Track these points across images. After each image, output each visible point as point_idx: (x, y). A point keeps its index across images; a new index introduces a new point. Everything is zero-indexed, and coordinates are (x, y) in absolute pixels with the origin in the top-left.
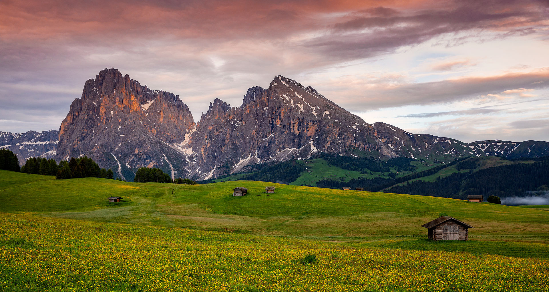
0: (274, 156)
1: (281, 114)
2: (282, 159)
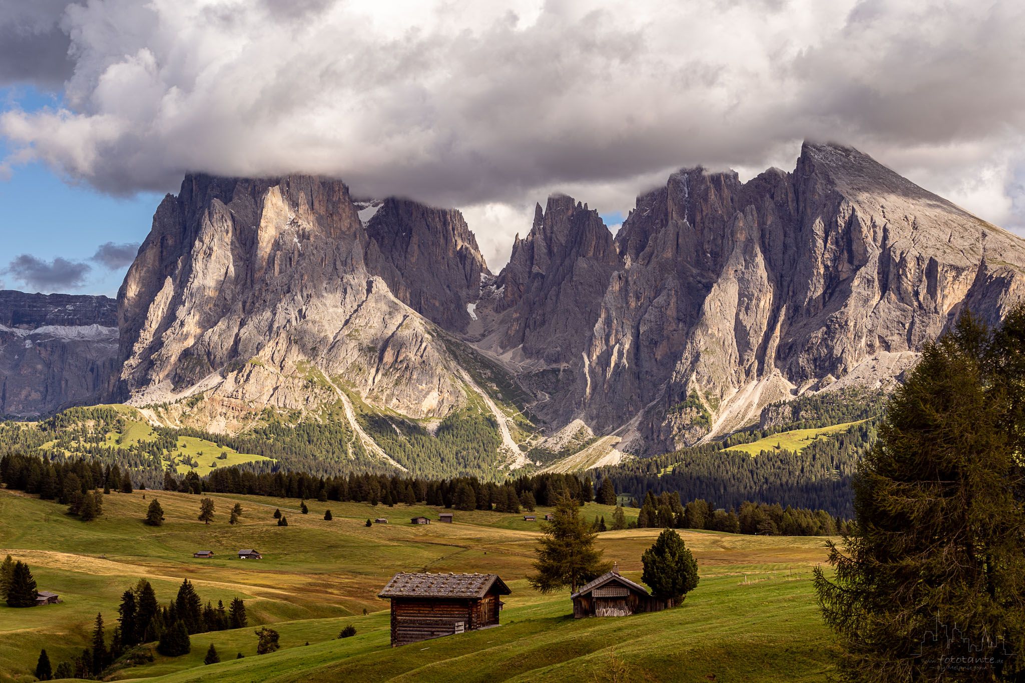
1: (854, 247)
2: (878, 384)
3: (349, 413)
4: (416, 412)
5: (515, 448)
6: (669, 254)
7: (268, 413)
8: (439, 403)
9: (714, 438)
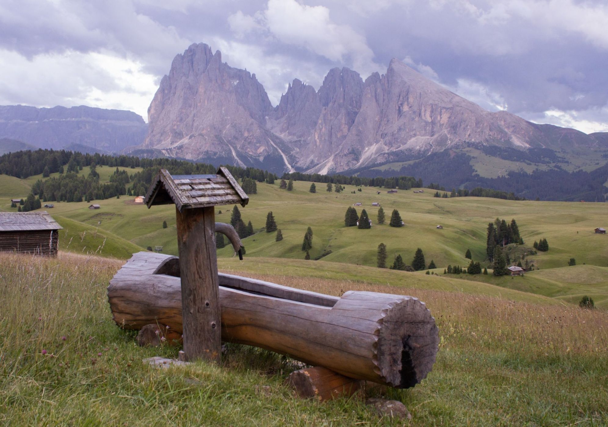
0: (405, 144)
1: (409, 100)
2: (418, 147)
3: (234, 154)
4: (255, 153)
5: (289, 166)
6: (342, 101)
7: (207, 152)
8: (263, 151)
9: (361, 165)
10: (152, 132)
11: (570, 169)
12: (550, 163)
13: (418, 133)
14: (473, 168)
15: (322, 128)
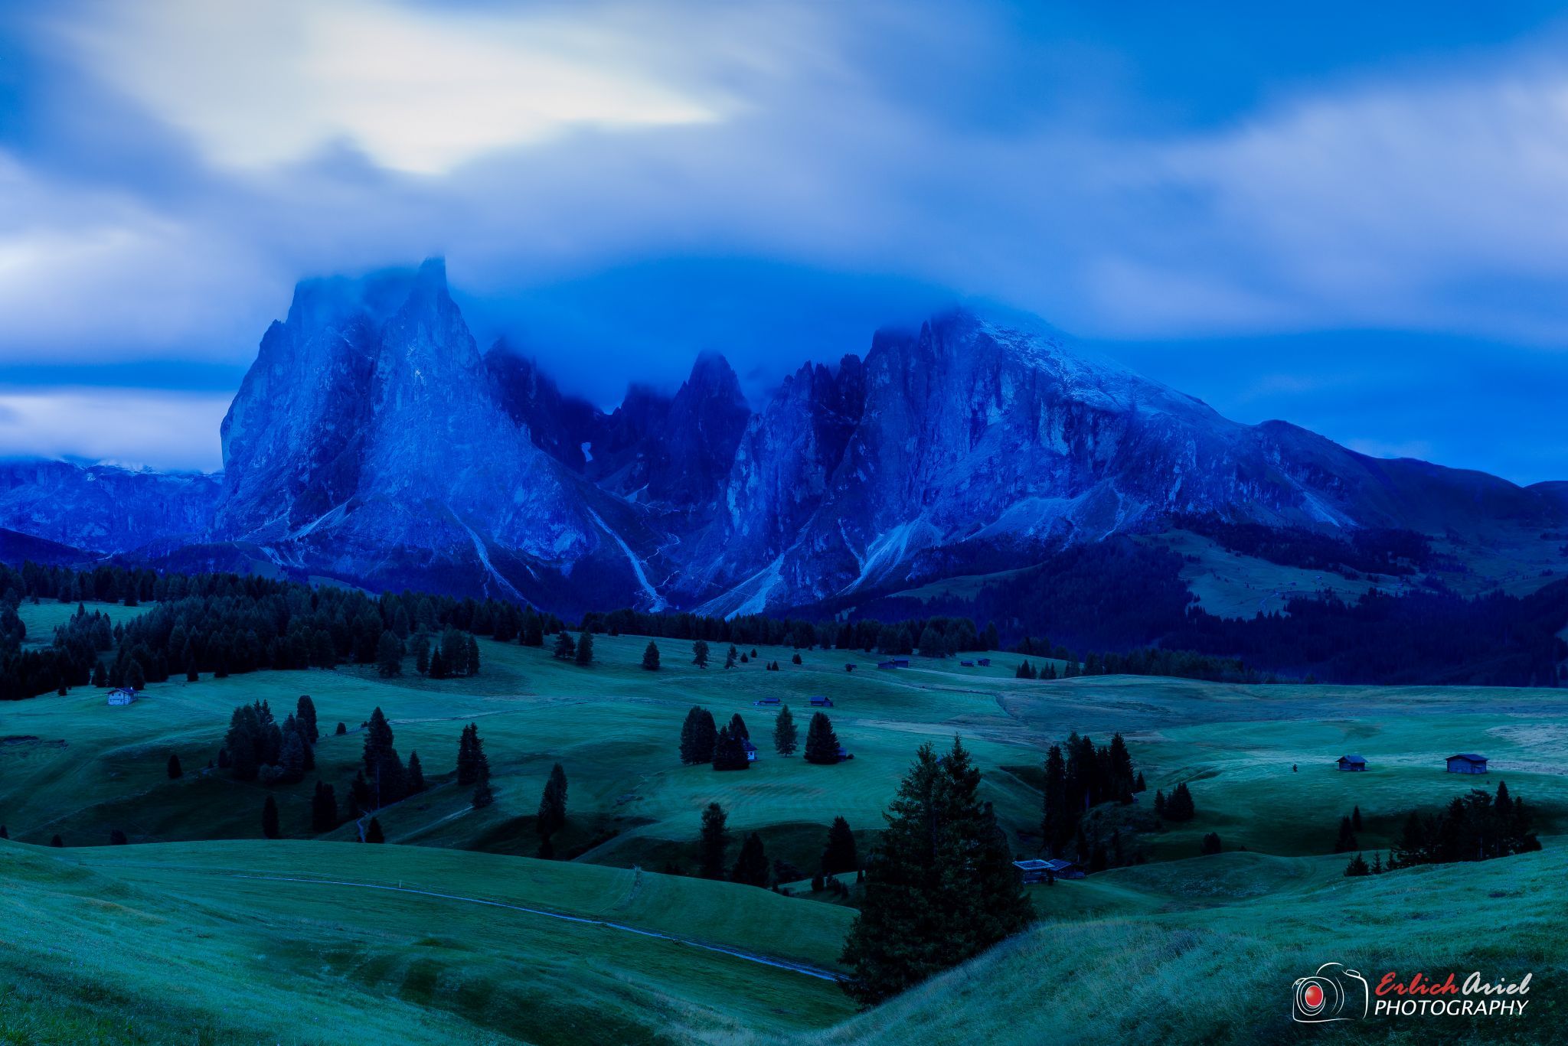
0: (994, 519)
1: (1003, 391)
2: (1031, 531)
3: (483, 555)
4: (546, 553)
5: (651, 591)
7: (399, 553)
8: (573, 545)
9: (863, 583)
10: (235, 492)
11: (1467, 591)
12: (1413, 573)
13: (1031, 488)
14: (1190, 589)
15: (748, 475)
